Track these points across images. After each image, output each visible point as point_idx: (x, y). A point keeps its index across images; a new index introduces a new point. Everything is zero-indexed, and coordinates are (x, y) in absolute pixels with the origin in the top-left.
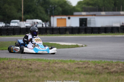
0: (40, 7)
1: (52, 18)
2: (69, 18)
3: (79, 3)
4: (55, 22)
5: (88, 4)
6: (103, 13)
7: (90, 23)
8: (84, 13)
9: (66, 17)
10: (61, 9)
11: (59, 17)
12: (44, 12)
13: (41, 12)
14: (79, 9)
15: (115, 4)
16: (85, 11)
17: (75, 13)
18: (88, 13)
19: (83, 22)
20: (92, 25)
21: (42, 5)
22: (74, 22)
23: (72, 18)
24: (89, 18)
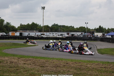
0: (5, 28)
1: (10, 32)
2: (16, 33)
3: (18, 27)
4: (11, 34)
5: (22, 28)
6: (28, 31)
7: (23, 35)
8: (21, 31)
9: (15, 32)
10: (12, 29)
11: (12, 32)
12: (6, 30)
13: (5, 30)
14: (18, 29)
15: (31, 28)
16: (21, 30)
17: (18, 31)
18: (23, 31)
19: (21, 34)
20: (24, 35)
21: (5, 27)
22: (17, 34)
23: (17, 32)
24: (23, 33)
